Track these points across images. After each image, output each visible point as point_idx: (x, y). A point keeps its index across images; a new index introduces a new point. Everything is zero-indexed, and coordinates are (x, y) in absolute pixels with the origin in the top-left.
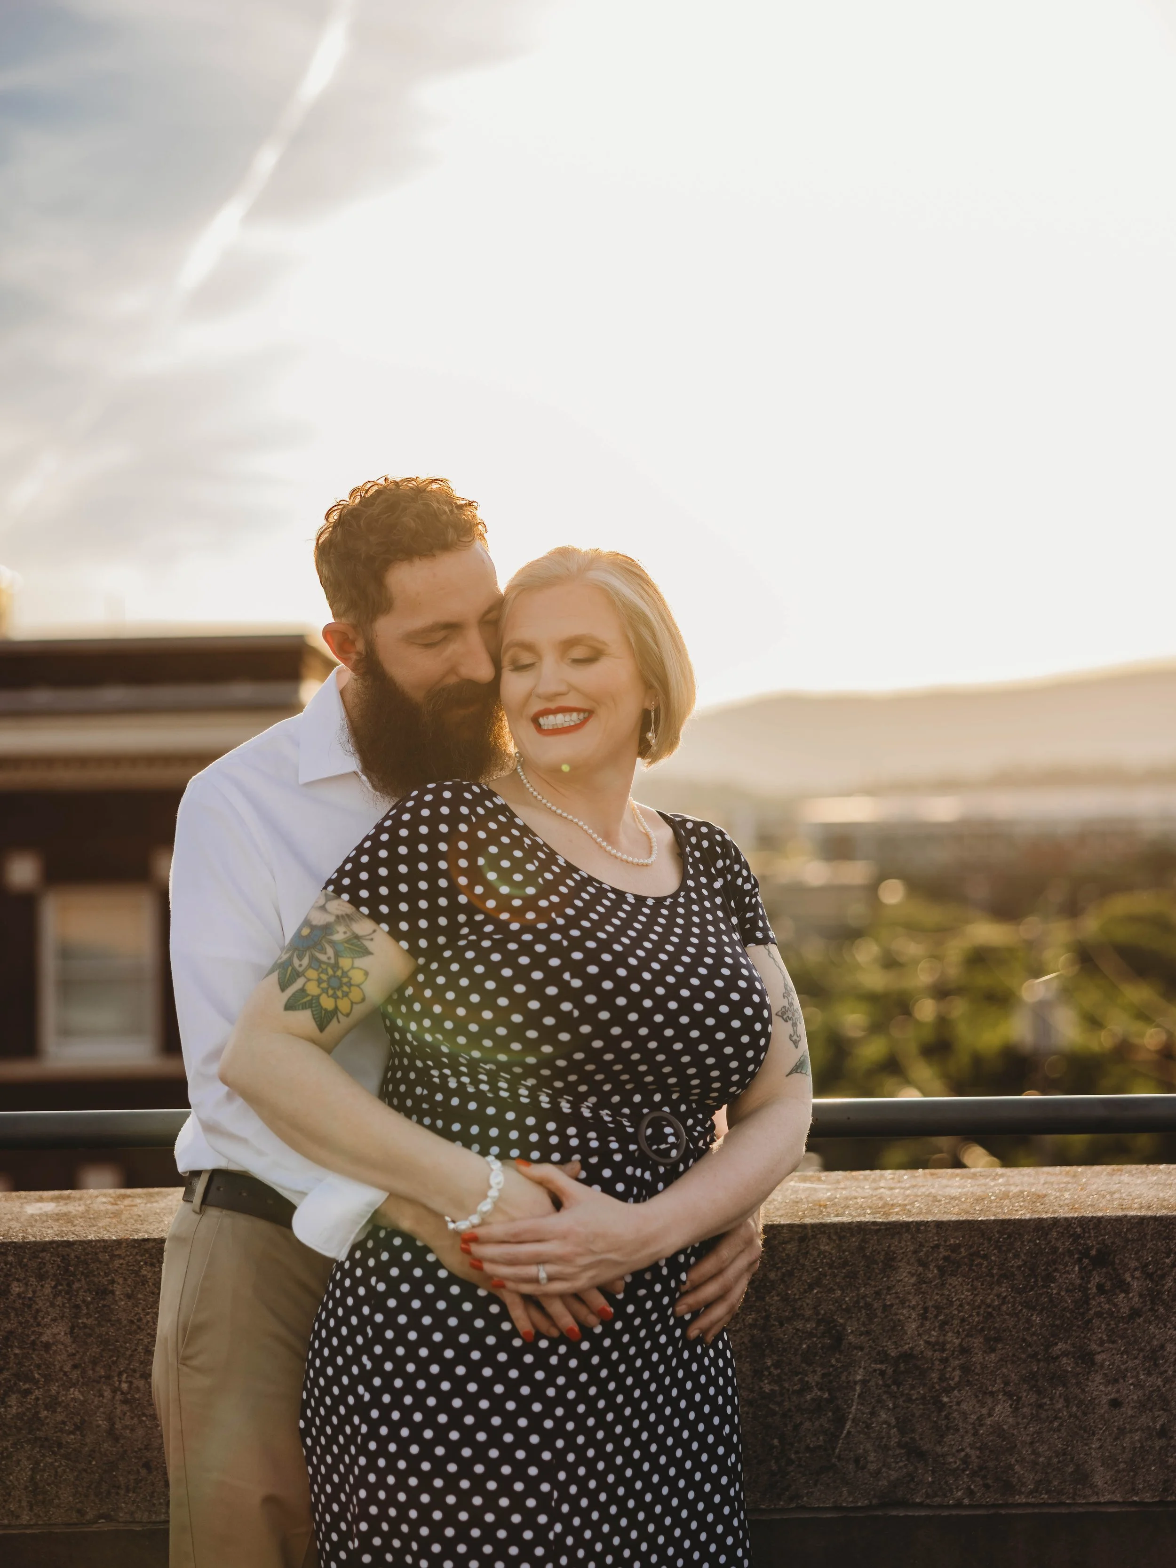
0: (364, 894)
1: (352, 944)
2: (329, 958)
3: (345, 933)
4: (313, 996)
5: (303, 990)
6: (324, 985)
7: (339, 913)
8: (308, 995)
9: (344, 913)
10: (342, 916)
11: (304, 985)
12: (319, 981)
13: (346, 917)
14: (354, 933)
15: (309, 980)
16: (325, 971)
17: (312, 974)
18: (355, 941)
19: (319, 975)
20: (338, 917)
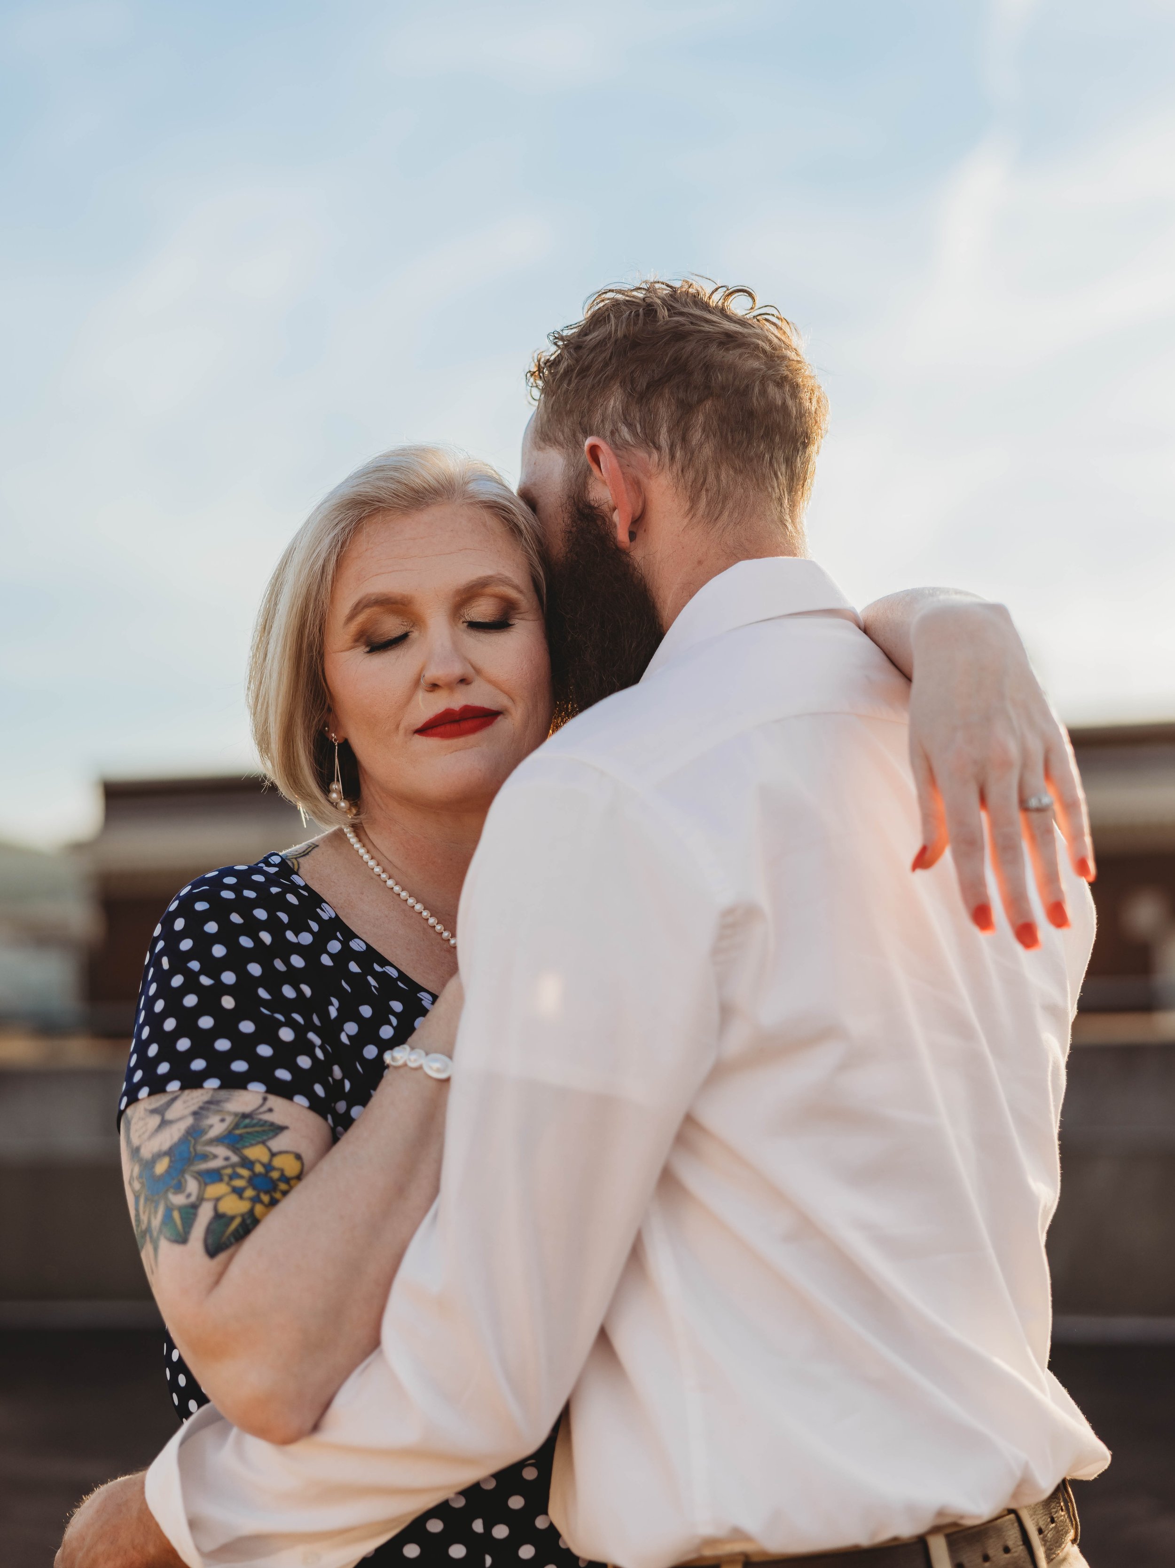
0: (198, 1065)
1: (246, 1127)
2: (227, 1159)
3: (223, 1120)
4: (243, 1216)
5: (219, 1217)
6: (249, 1193)
7: (194, 1108)
8: (232, 1218)
9: (201, 1104)
10: (201, 1108)
11: (215, 1209)
12: (238, 1192)
13: (206, 1106)
14: (236, 1114)
15: (218, 1200)
16: (235, 1176)
17: (216, 1189)
18: (247, 1121)
19: (228, 1184)
20: (195, 1114)
